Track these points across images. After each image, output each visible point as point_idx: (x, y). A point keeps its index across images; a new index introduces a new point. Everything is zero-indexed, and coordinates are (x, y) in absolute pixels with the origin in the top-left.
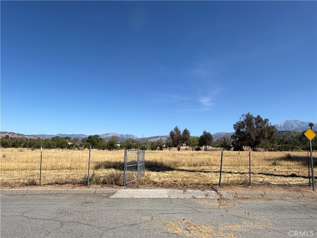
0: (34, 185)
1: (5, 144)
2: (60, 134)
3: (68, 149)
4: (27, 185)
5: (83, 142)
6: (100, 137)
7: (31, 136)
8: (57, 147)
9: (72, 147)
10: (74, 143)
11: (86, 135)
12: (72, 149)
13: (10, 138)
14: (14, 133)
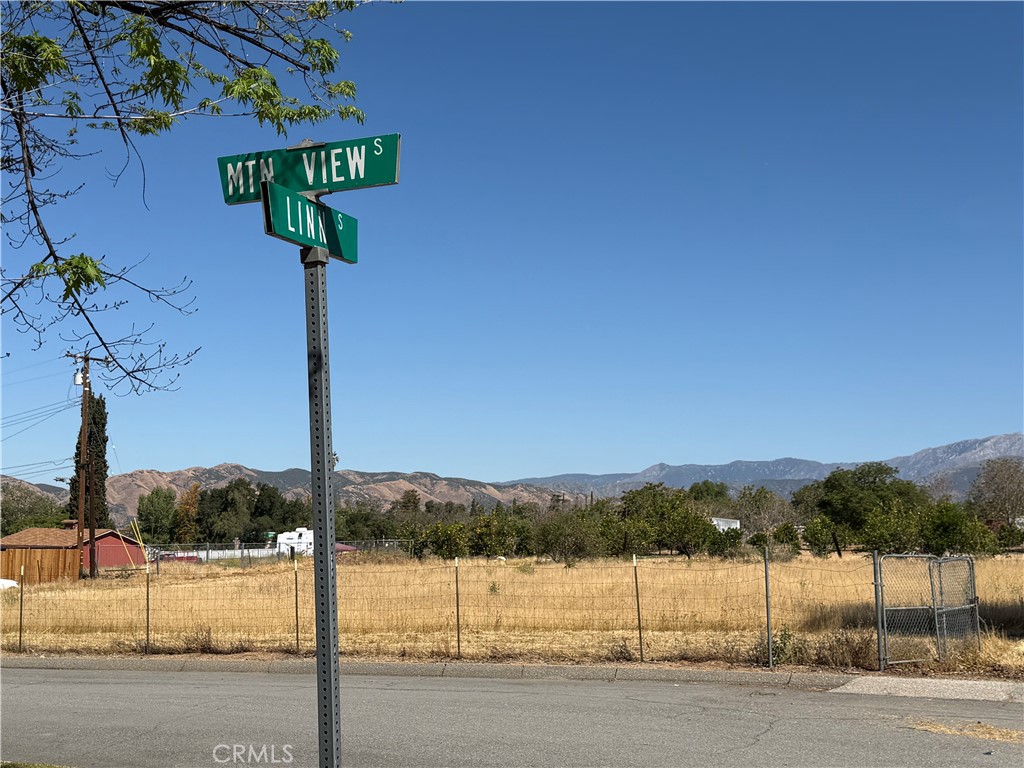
0: (628, 660)
1: (443, 542)
2: (662, 466)
3: (716, 559)
4: (609, 659)
5: (802, 507)
6: (896, 476)
7: (513, 485)
8: (661, 544)
9: (733, 545)
10: (747, 517)
11: (816, 466)
12: (732, 555)
13: (423, 508)
14: (434, 478)
